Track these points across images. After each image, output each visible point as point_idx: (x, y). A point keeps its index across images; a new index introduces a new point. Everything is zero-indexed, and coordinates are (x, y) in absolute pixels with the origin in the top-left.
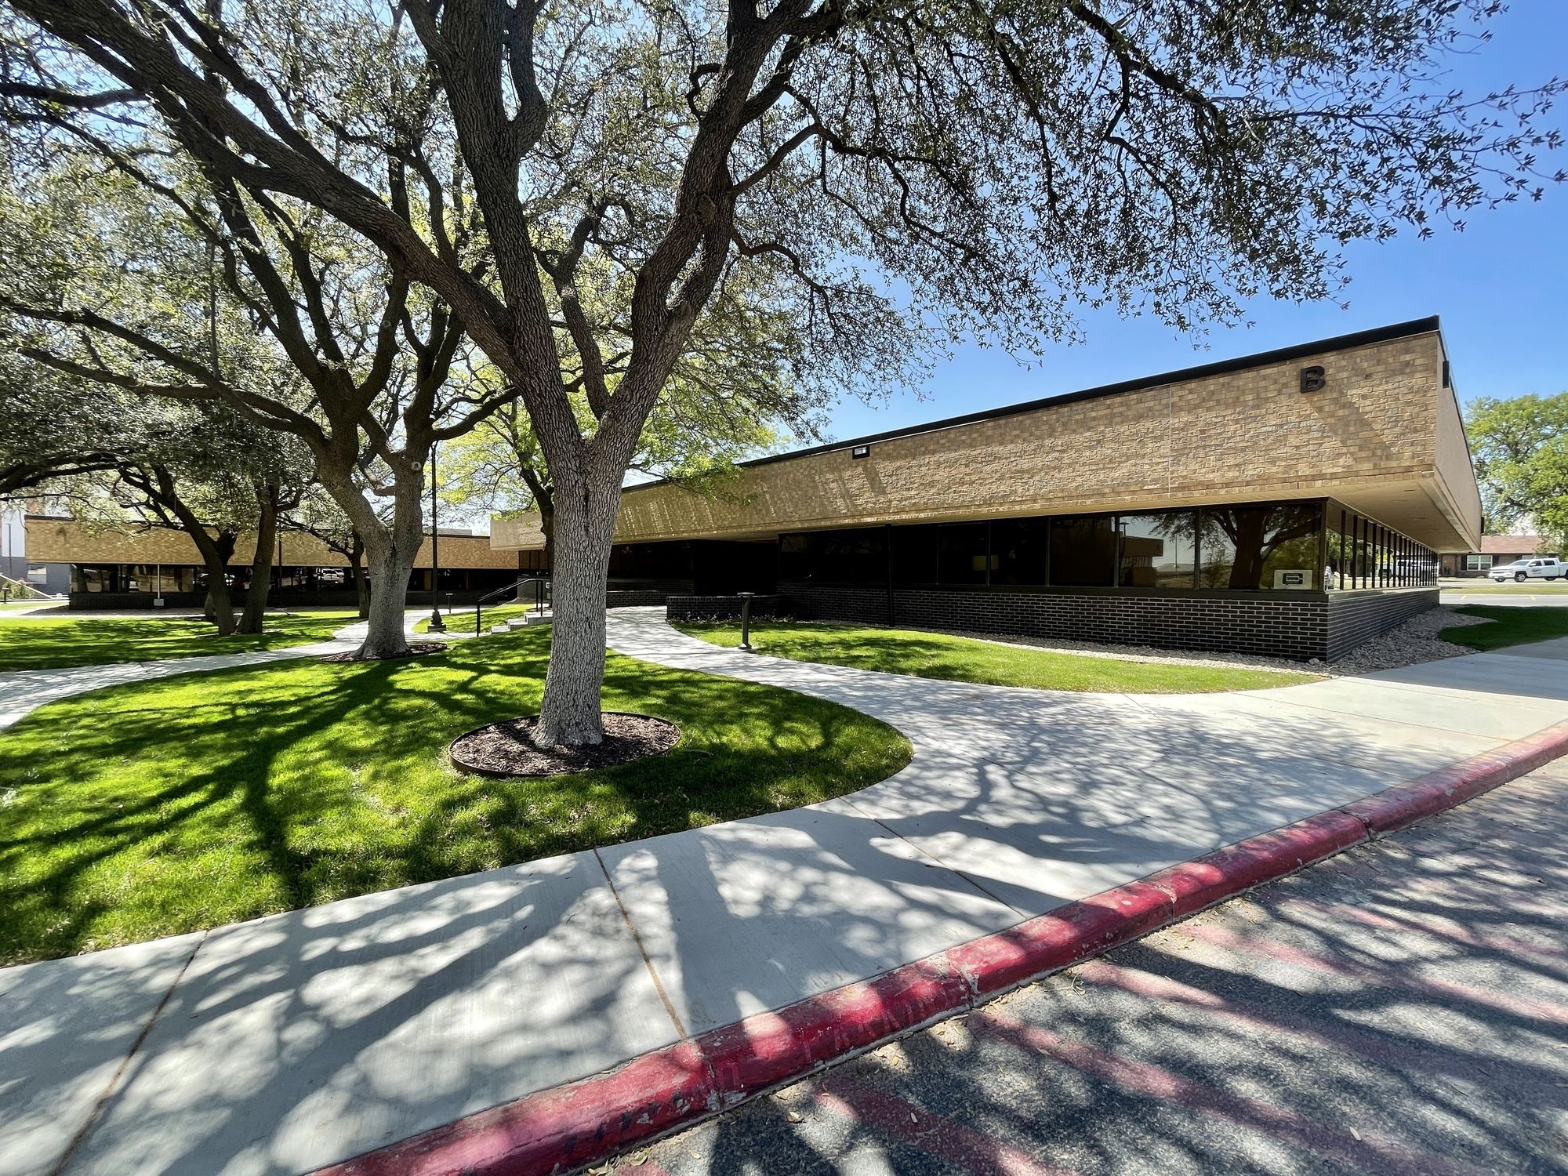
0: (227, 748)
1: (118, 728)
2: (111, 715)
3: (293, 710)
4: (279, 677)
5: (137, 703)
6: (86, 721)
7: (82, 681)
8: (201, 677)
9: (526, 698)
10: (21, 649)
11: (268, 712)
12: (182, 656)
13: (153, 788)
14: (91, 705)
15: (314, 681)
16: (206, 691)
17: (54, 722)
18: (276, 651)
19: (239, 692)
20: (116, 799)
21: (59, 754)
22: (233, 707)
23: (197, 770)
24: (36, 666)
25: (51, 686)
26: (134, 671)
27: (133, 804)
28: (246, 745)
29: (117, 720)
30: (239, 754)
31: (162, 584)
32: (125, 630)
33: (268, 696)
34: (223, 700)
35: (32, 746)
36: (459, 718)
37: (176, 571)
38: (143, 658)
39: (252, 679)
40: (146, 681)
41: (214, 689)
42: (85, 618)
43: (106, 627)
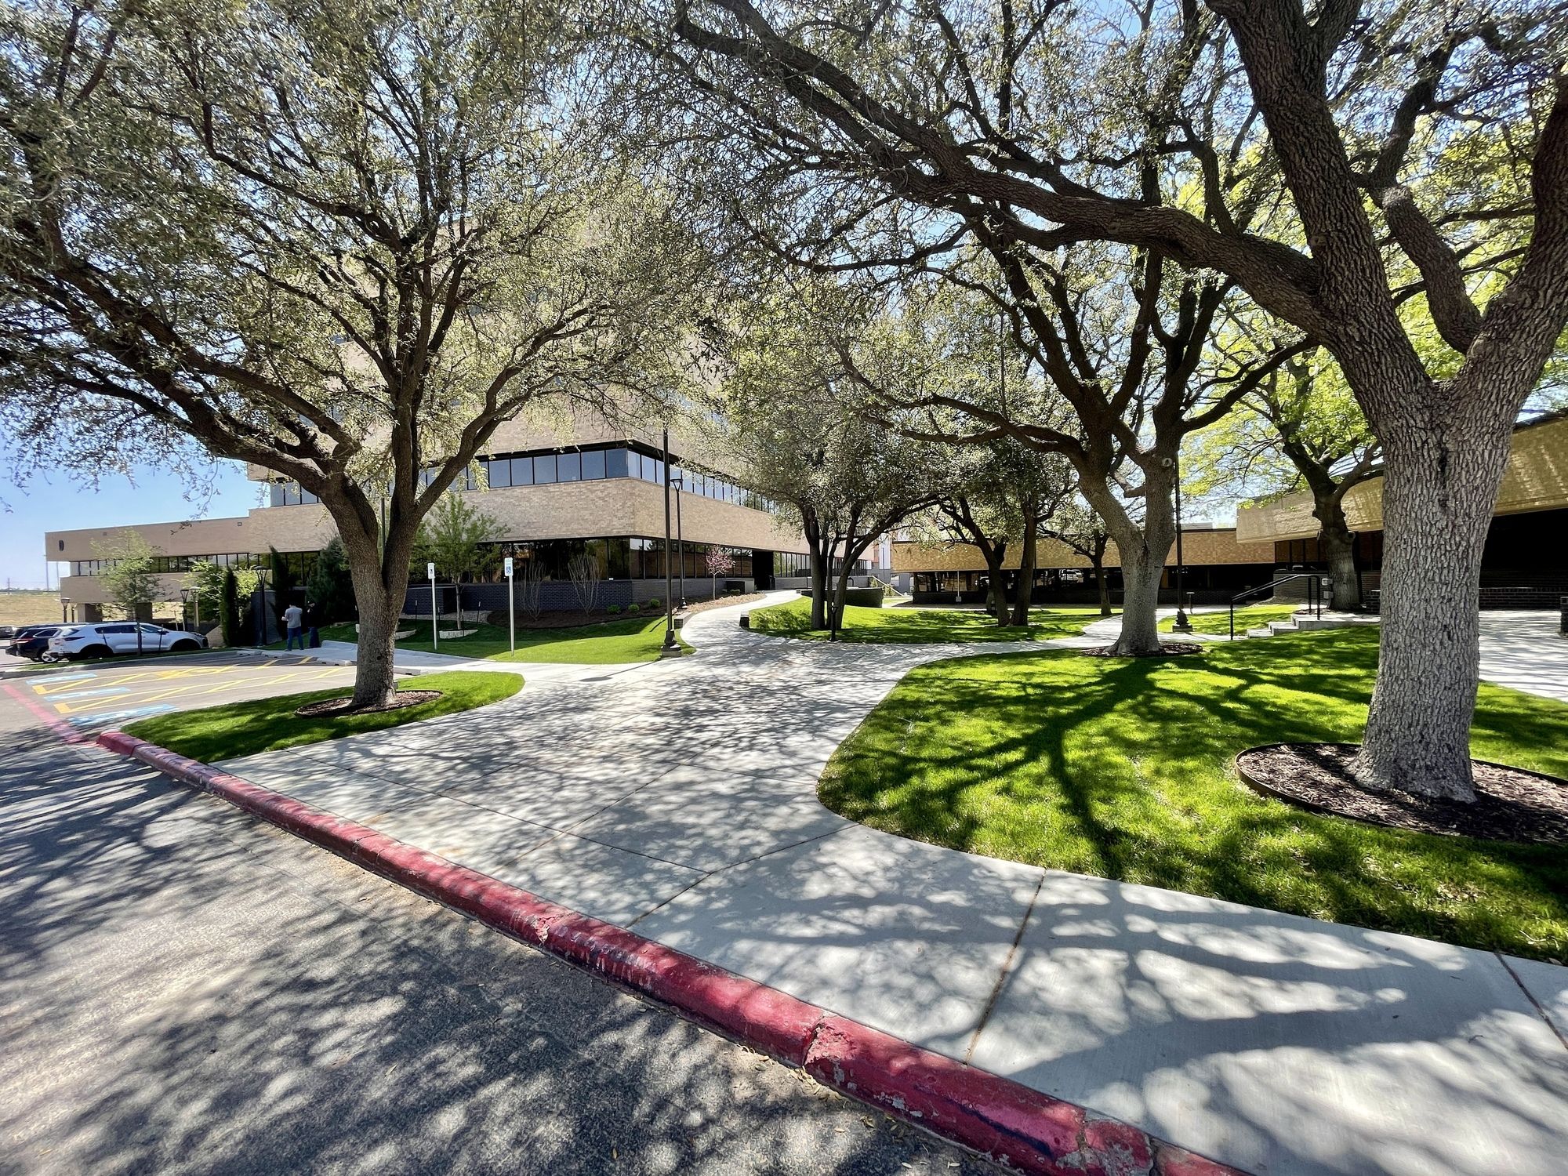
0: (1028, 720)
1: (957, 690)
2: (951, 681)
3: (1069, 695)
4: (1049, 664)
5: (963, 673)
6: (938, 683)
7: (929, 654)
8: (996, 658)
9: (1324, 719)
10: (896, 629)
11: (1049, 695)
12: (981, 641)
13: (987, 741)
14: (938, 671)
15: (1078, 672)
16: (1002, 670)
17: (922, 680)
18: (1043, 642)
19: (1025, 674)
20: (966, 743)
21: (929, 703)
22: (1024, 686)
23: (1012, 733)
24: (905, 641)
25: (916, 655)
26: (954, 650)
27: (978, 749)
28: (1040, 720)
29: (955, 684)
30: (1038, 726)
31: (959, 586)
32: (942, 619)
33: (1047, 680)
34: (1016, 679)
35: (916, 695)
36: (1236, 730)
37: (967, 575)
38: (958, 640)
39: (1030, 664)
40: (964, 658)
41: (1007, 669)
42: (922, 609)
43: (932, 616)
